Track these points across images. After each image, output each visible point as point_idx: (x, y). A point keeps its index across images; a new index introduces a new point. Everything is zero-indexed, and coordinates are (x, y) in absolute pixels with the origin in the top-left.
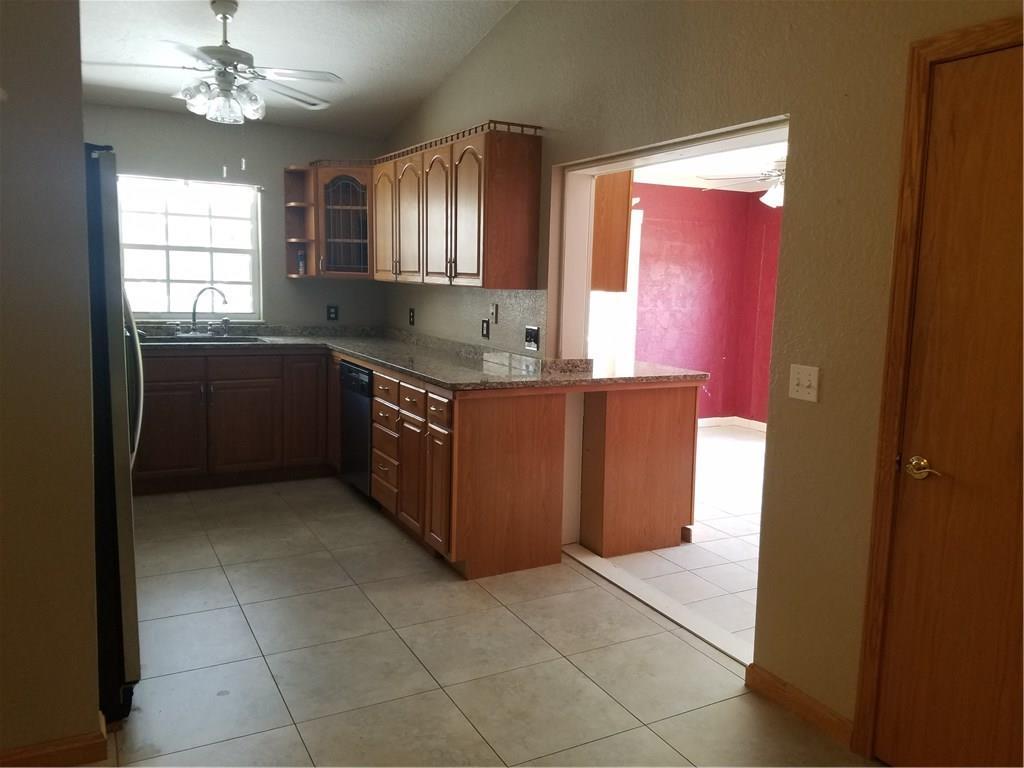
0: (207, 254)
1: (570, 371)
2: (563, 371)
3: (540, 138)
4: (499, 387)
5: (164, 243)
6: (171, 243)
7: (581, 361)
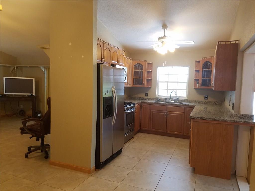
0: (176, 83)
1: (243, 118)
2: (240, 118)
3: (237, 44)
4: (206, 119)
5: (167, 81)
6: (169, 81)
7: (248, 115)
